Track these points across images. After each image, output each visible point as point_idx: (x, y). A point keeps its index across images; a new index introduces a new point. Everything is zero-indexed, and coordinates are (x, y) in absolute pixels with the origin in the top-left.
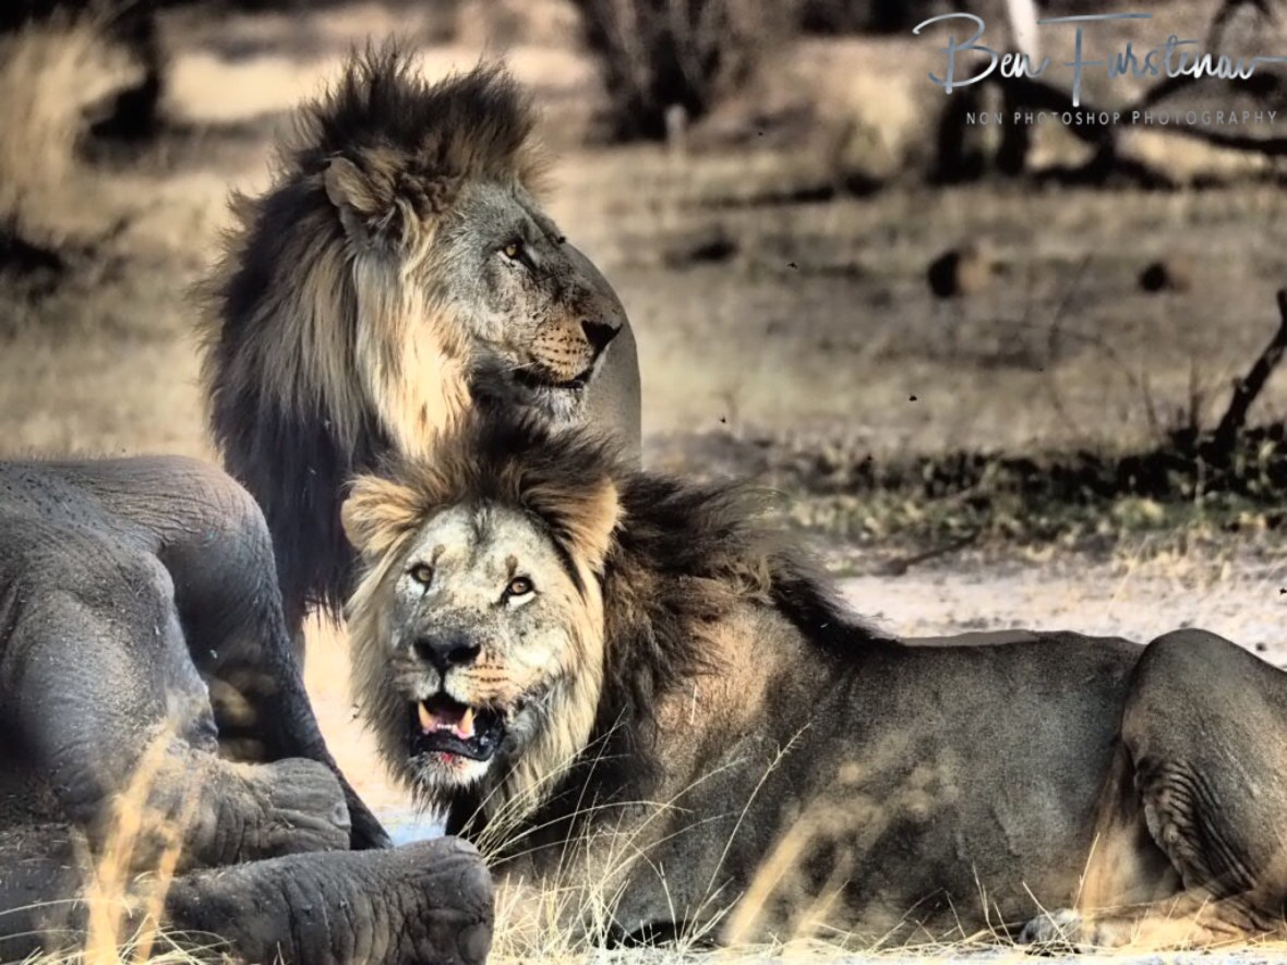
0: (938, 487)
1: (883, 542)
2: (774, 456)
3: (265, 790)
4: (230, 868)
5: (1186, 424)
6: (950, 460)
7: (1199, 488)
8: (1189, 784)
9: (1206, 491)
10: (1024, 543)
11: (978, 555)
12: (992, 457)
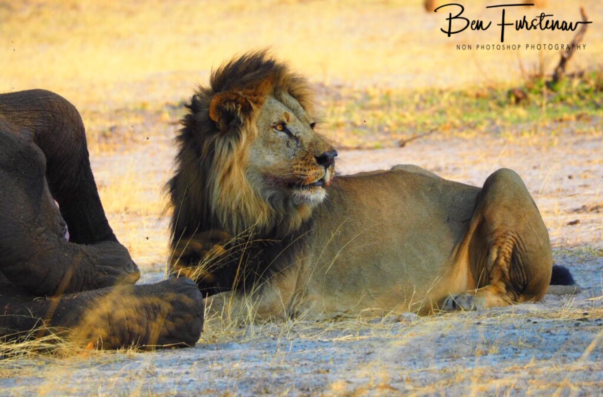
0: (422, 105)
1: (395, 132)
2: (344, 92)
3: (94, 257)
4: (79, 294)
5: (538, 72)
6: (427, 92)
7: (544, 102)
8: (514, 240)
9: (547, 104)
10: (461, 130)
11: (440, 137)
12: (447, 90)
